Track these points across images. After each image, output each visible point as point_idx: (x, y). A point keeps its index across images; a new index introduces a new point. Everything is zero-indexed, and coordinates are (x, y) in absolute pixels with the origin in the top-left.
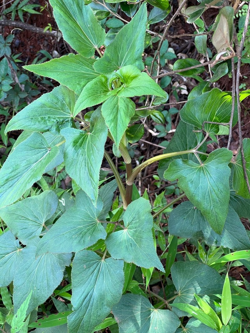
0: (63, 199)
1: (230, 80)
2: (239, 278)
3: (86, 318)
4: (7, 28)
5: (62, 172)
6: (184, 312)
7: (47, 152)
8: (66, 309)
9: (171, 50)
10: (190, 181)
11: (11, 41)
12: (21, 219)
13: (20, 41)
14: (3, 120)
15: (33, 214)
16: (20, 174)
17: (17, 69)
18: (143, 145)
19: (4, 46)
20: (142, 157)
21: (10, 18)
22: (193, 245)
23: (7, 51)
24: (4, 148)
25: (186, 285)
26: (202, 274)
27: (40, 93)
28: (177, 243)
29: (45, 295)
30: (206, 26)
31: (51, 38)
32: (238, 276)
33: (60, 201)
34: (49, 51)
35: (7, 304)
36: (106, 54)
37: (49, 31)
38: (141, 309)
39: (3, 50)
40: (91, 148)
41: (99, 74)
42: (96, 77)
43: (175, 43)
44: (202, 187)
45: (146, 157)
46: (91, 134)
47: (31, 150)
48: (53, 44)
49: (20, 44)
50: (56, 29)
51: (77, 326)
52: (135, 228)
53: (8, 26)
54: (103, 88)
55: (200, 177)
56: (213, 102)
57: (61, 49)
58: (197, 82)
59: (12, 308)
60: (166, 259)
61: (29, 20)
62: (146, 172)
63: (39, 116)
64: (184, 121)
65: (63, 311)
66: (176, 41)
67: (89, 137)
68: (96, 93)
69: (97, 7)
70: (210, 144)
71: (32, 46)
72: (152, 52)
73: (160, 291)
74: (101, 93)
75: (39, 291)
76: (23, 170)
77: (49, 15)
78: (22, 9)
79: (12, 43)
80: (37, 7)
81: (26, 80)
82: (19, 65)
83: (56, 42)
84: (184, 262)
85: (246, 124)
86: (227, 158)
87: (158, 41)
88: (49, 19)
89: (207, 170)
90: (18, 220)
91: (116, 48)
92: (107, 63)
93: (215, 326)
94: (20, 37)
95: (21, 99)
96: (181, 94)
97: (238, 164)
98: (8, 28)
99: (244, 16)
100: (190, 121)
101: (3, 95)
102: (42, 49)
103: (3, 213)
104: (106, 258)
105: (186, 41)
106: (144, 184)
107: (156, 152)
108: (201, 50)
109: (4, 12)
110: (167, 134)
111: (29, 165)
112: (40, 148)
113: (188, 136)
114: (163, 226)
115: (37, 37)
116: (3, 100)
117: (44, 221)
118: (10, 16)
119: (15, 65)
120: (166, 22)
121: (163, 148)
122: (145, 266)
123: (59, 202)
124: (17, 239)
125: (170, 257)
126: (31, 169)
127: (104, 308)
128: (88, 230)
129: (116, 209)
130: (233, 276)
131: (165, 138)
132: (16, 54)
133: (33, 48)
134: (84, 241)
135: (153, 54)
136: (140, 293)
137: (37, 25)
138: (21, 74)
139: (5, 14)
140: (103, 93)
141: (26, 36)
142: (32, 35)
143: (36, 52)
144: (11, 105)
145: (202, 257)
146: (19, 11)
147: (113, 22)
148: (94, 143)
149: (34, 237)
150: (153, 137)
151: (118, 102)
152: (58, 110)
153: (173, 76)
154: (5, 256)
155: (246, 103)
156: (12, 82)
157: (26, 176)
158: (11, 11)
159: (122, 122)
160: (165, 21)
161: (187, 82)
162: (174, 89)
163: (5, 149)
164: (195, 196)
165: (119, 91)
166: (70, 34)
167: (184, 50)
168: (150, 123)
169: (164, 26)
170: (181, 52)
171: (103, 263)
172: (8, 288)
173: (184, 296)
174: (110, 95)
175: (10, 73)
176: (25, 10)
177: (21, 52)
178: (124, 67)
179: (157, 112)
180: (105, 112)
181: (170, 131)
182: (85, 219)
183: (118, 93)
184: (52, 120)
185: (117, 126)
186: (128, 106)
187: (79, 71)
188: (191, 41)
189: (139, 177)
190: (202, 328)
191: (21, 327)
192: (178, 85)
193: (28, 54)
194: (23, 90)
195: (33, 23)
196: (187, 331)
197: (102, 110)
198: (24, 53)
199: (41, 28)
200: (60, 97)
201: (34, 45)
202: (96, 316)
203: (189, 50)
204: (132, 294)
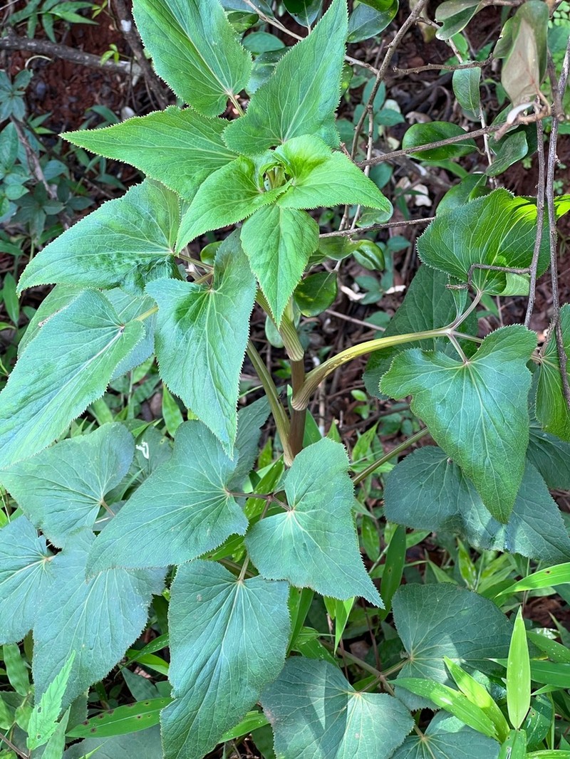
0: (144, 444)
1: (526, 173)
2: (547, 622)
3: (202, 713)
4: (18, 55)
5: (145, 384)
6: (422, 698)
7: (115, 333)
8: (153, 694)
9: (392, 105)
10: (438, 399)
11: (25, 86)
12: (49, 489)
13: (48, 85)
14: (9, 267)
15: (77, 477)
16: (54, 386)
17: (39, 149)
18: (328, 321)
19: (9, 97)
20: (327, 349)
21: (25, 34)
22: (443, 549)
23: (18, 108)
24: (12, 329)
25: (426, 638)
26: (464, 613)
27: (91, 203)
28: (404, 544)
29: (107, 660)
30: (472, 50)
31: (119, 79)
32: (546, 619)
33: (138, 447)
34: (114, 108)
35: (18, 684)
36: (251, 110)
37: (114, 62)
38: (326, 692)
39: (7, 105)
40: (216, 325)
41: (235, 154)
42: (230, 161)
43: (400, 88)
44: (466, 414)
45: (336, 349)
46: (216, 292)
47: (79, 331)
48: (122, 91)
49: (46, 92)
50: (130, 58)
51: (184, 732)
52: (313, 508)
53: (18, 51)
54: (244, 188)
55: (462, 390)
56: (493, 221)
57: (140, 104)
58: (452, 177)
59: (30, 692)
60: (380, 579)
61: (67, 38)
62: (335, 383)
63: (97, 252)
64: (429, 263)
65: (146, 698)
66: (403, 84)
67: (212, 298)
68: (228, 198)
69: (230, 4)
70: (482, 319)
71: (75, 96)
72: (348, 109)
73: (368, 655)
74: (239, 199)
75: (92, 652)
76: (62, 377)
77: (113, 26)
78: (52, 12)
79: (29, 90)
80: (85, 9)
81: (60, 173)
82: (44, 141)
83: (130, 87)
84: (423, 586)
85: (563, 273)
86: (523, 348)
87: (361, 83)
88: (114, 36)
89: (478, 376)
90: (43, 492)
91: (274, 96)
92: (253, 130)
93: (492, 731)
94: (47, 77)
95: (48, 216)
96: (415, 206)
97: (549, 363)
98: (20, 56)
99: (557, 27)
100: (440, 263)
101: (8, 207)
102: (97, 104)
103: (9, 476)
104: (246, 577)
105: (427, 84)
106: (330, 411)
107: (358, 338)
108: (466, 102)
109: (10, 20)
110: (384, 296)
111: (74, 366)
112: (99, 326)
113: (436, 302)
114: (375, 506)
115: (85, 76)
116: (9, 220)
117: (102, 494)
118: (25, 30)
119: (35, 141)
120: (381, 41)
121: (375, 329)
122: (339, 595)
123: (136, 450)
124: (41, 533)
125: (390, 574)
126: (80, 374)
127: (243, 690)
128: (206, 514)
129: (266, 466)
130: (536, 619)
131: (380, 304)
132: (37, 115)
133: (77, 102)
134: (196, 539)
135: (351, 113)
136: (322, 656)
137: (86, 49)
138: (50, 160)
139: (13, 25)
140: (245, 197)
141: (60, 75)
142: (75, 71)
143: (84, 110)
144: (26, 232)
145: (467, 574)
146: (44, 16)
147: (259, 40)
148: (225, 314)
149: (80, 529)
150: (351, 305)
151: (278, 220)
152: (140, 237)
153: (397, 163)
154: (13, 574)
155: (562, 226)
156: (28, 179)
157: (69, 388)
158: (27, 17)
159: (288, 267)
160: (378, 40)
161: (428, 177)
162: (399, 194)
163: (13, 332)
164: (449, 433)
165: (283, 193)
166: (170, 61)
167: (423, 105)
168: (345, 271)
169: (375, 51)
170: (414, 109)
171: (240, 588)
172: (21, 646)
173: (422, 663)
174: (260, 203)
175: (23, 158)
176: (58, 14)
177: (49, 111)
178: (294, 139)
179: (367, 244)
180: (250, 242)
181: (391, 291)
182: (198, 488)
183: (278, 198)
184: (127, 261)
185: (276, 275)
186: (302, 229)
187: (190, 146)
188: (438, 85)
189: (320, 393)
190: (464, 735)
191: (50, 734)
192: (408, 184)
193: (66, 114)
194: (53, 197)
195: (77, 45)
196: (428, 742)
197: (242, 237)
198: (57, 112)
199: (95, 56)
200: (144, 209)
201: (78, 93)
202: (225, 708)
203: (433, 104)
204: (303, 658)
